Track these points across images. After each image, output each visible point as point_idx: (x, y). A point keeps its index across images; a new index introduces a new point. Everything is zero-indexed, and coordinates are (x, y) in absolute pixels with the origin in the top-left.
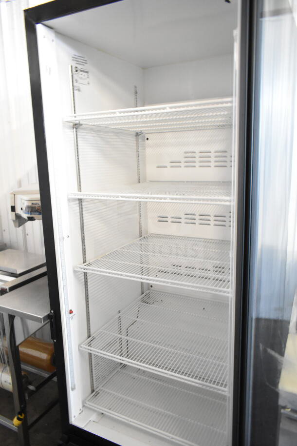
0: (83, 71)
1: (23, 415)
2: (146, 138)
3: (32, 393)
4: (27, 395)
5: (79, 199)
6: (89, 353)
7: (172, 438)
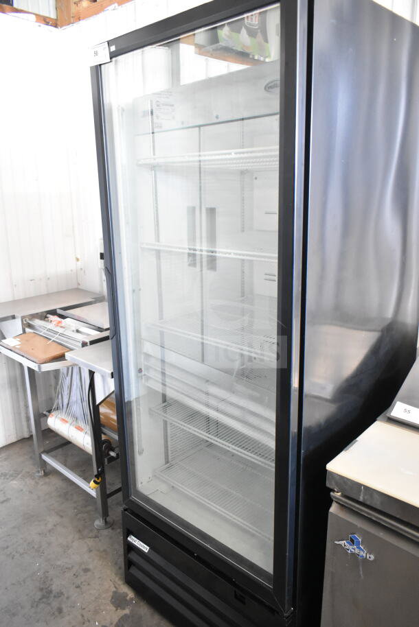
0: (167, 105)
1: (100, 479)
2: (254, 177)
3: (111, 459)
4: (106, 460)
5: (156, 250)
6: (164, 420)
7: (234, 519)
